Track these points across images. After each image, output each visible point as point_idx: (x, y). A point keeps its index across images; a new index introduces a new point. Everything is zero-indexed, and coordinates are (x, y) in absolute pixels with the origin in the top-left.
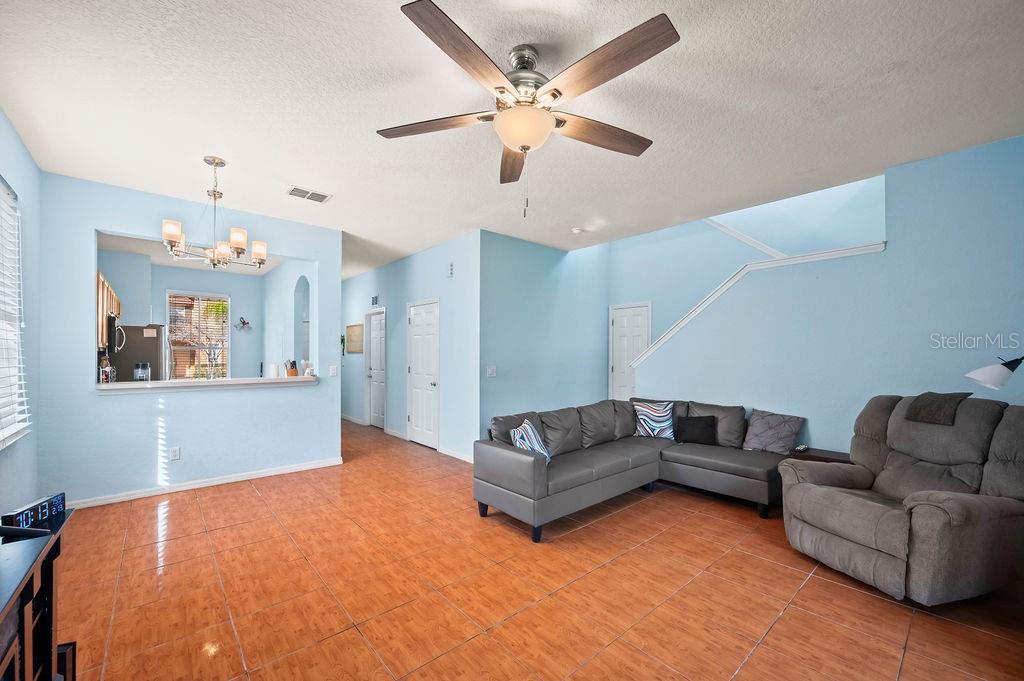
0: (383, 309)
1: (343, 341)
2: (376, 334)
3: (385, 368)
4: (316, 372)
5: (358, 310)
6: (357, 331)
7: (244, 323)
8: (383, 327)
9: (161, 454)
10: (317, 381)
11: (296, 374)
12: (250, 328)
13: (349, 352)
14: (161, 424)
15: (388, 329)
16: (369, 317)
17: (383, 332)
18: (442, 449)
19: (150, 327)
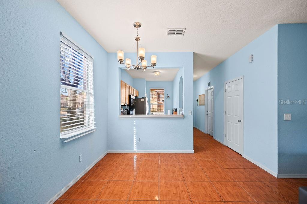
0: (213, 87)
1: (197, 101)
2: (210, 97)
3: (214, 112)
4: (184, 113)
5: (203, 88)
6: (202, 97)
7: (168, 96)
8: (213, 94)
9: (135, 139)
10: (183, 117)
11: (177, 114)
12: (169, 98)
13: (200, 105)
14: (135, 130)
15: (214, 95)
16: (207, 91)
17: (213, 96)
18: (244, 156)
19: (143, 98)
